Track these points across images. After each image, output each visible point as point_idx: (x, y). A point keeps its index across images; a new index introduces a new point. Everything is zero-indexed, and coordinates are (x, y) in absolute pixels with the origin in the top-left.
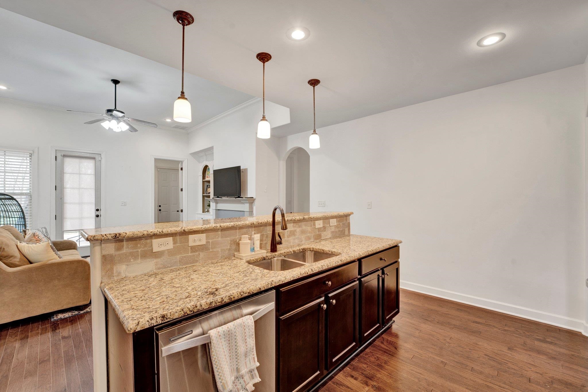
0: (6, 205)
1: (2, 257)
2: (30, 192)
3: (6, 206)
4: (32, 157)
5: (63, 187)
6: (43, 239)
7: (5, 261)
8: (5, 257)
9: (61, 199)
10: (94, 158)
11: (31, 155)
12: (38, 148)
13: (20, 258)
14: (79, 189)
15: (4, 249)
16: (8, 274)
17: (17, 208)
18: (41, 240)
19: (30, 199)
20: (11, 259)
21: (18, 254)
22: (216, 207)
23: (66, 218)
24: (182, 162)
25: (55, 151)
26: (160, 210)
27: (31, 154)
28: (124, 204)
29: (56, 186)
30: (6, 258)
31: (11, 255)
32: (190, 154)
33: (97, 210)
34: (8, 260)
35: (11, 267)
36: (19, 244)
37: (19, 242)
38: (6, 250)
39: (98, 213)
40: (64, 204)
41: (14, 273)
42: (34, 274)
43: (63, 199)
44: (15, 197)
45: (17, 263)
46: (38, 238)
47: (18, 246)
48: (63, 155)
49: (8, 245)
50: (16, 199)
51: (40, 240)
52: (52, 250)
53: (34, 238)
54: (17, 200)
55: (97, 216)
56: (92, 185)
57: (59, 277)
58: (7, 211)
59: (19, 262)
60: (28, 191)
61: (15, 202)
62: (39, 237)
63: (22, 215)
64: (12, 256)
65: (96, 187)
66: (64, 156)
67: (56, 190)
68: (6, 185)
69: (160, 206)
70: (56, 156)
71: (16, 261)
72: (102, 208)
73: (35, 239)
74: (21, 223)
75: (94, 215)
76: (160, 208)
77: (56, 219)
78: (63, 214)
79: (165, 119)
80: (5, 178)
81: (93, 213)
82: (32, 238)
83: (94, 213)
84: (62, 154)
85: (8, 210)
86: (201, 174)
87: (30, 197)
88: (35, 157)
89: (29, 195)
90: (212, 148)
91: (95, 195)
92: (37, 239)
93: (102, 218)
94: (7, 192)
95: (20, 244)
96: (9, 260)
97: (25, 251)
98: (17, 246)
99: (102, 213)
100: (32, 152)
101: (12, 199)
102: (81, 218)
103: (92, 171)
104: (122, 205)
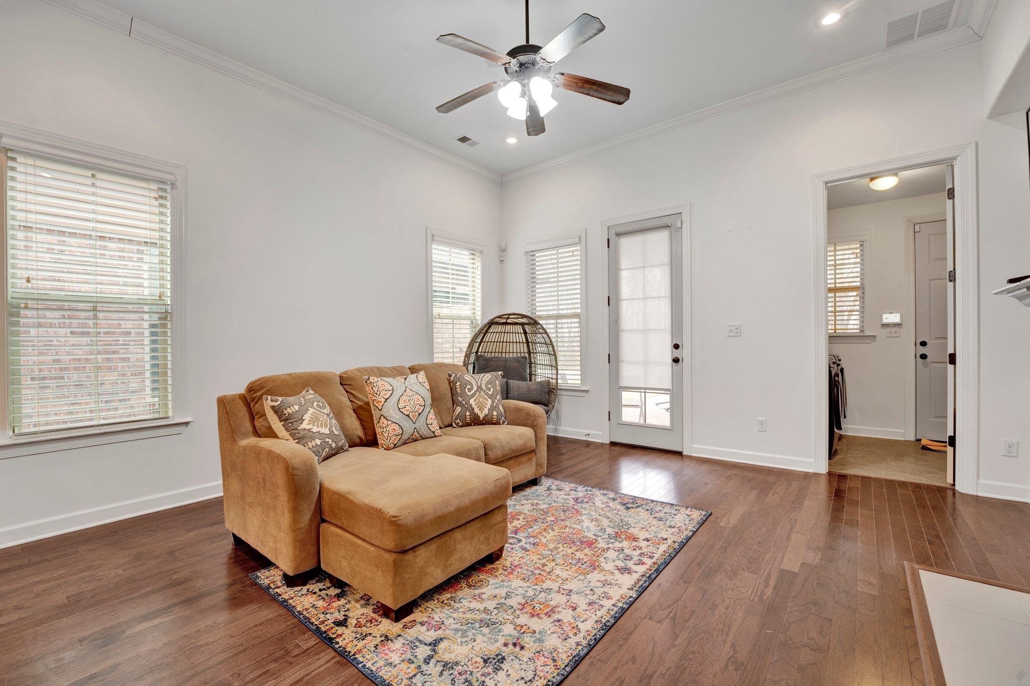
5: (620, 298)
9: (616, 322)
10: (666, 226)
14: (645, 299)
23: (622, 362)
24: (950, 165)
25: (607, 229)
26: (924, 357)
27: (580, 244)
28: (736, 332)
29: (609, 297)
32: (989, 118)
33: (676, 347)
39: (677, 354)
40: (621, 333)
43: (620, 323)
48: (619, 234)
55: (676, 361)
56: (666, 290)
65: (674, 291)
67: (609, 305)
69: (924, 344)
70: (608, 239)
72: (686, 342)
75: (669, 359)
76: (922, 350)
78: (620, 355)
81: (668, 354)
83: (670, 353)
84: (618, 231)
88: (582, 247)
91: (670, 311)
93: (686, 364)
99: (684, 354)
102: (646, 363)
103: (665, 258)
104: (730, 334)
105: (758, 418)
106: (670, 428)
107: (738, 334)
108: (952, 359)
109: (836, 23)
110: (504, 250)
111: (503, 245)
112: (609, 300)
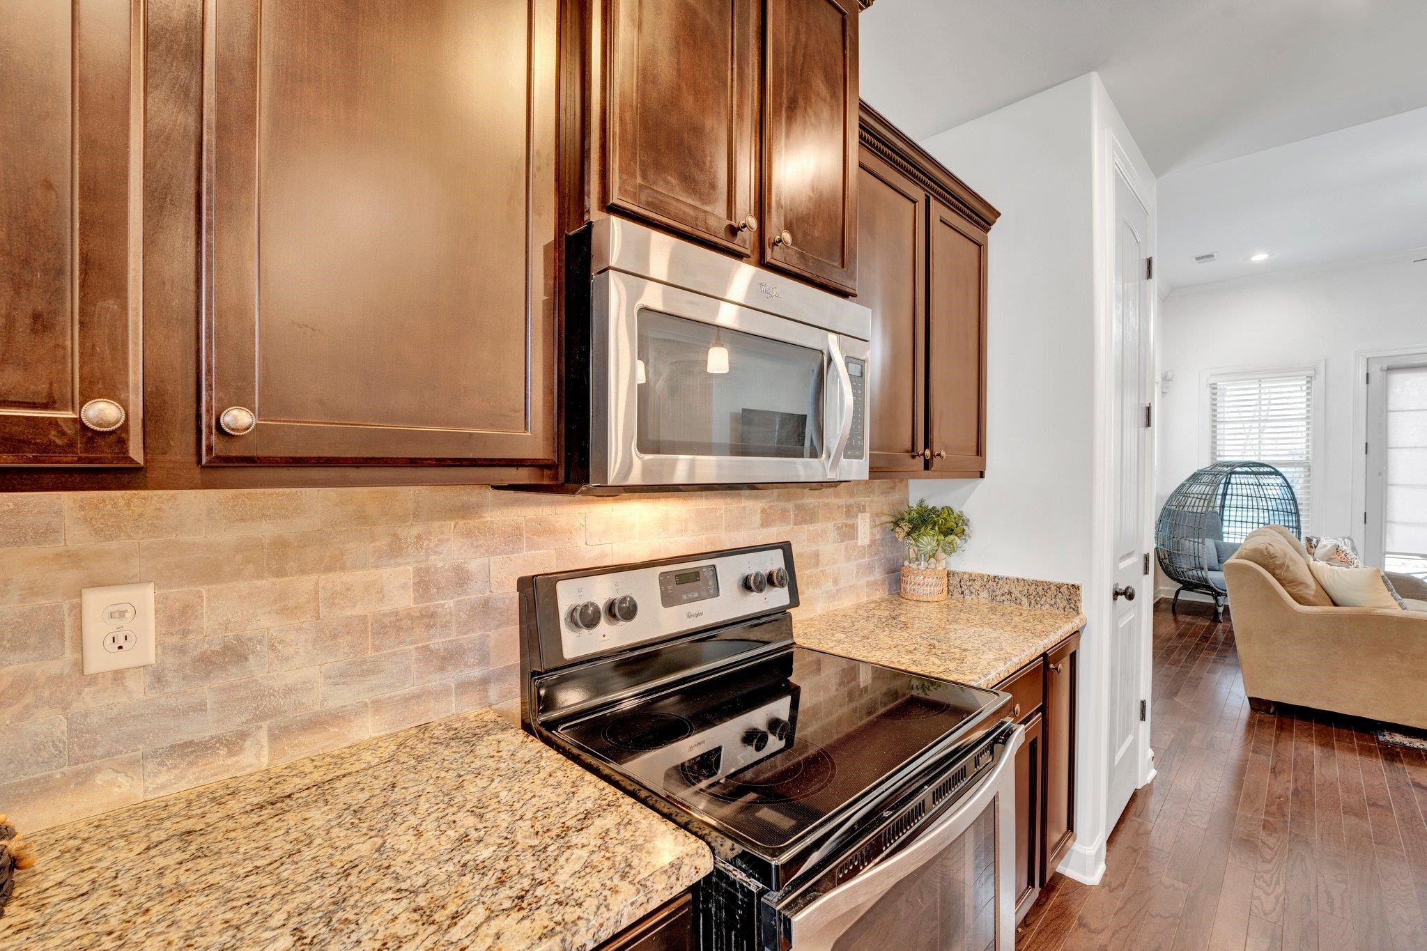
1: (1286, 582)
2: (1308, 458)
3: (1264, 487)
4: (1313, 382)
5: (1387, 445)
6: (1356, 561)
7: (1289, 589)
8: (1291, 582)
9: (1380, 475)
11: (1309, 379)
12: (1327, 362)
15: (1288, 566)
16: (1297, 614)
17: (1284, 494)
18: (1351, 562)
19: (1308, 473)
20: (1300, 587)
21: (1310, 580)
23: (1391, 522)
27: (1311, 377)
29: (1367, 444)
30: (1293, 585)
31: (1300, 580)
34: (1296, 589)
35: (1300, 603)
36: (1312, 562)
37: (1312, 559)
38: (1291, 568)
41: (1307, 615)
43: (1384, 474)
44: (1280, 470)
45: (1311, 598)
47: (1311, 567)
49: (1294, 561)
50: (1284, 474)
52: (1384, 587)
53: (1337, 556)
54: (1286, 475)
57: (1401, 651)
59: (1314, 596)
60: (1304, 458)
61: (1280, 481)
63: (1293, 507)
64: (1302, 583)
66: (1390, 369)
67: (1367, 454)
70: (1368, 374)
71: (1309, 594)
73: (1339, 559)
74: (1293, 524)
77: (1366, 522)
78: (1385, 514)
84: (1385, 367)
85: (1267, 496)
87: (1308, 470)
88: (1319, 383)
89: (1307, 466)
94: (1263, 460)
95: (1315, 563)
96: (1298, 589)
97: (1321, 575)
98: (1309, 566)
100: (1312, 373)
101: (1277, 473)
110: (1170, 380)
111: (1170, 374)
112: (1367, 447)
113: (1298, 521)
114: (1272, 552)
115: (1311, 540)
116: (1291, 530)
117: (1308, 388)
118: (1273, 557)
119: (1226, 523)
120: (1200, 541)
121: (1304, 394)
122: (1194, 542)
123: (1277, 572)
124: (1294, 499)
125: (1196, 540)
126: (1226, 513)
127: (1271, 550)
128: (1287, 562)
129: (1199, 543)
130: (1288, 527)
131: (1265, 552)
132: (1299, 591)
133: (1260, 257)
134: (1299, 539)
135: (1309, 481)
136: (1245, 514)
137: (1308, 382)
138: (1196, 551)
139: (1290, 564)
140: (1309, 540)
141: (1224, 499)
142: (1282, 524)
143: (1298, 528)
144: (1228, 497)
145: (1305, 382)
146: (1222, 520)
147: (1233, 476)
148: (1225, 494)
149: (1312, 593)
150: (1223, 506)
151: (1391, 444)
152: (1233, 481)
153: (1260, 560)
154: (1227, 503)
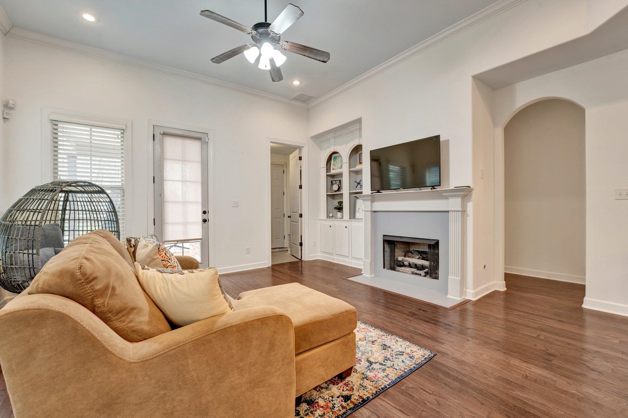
0: (94, 201)
1: (110, 315)
2: (122, 184)
3: (94, 203)
4: (125, 134)
5: (163, 179)
7: (118, 324)
8: (118, 313)
9: (160, 195)
10: (200, 139)
11: (122, 131)
12: (132, 122)
13: (150, 312)
14: (183, 181)
15: (114, 289)
16: (130, 367)
17: (109, 208)
18: (170, 259)
19: (122, 194)
20: (131, 317)
21: (142, 300)
22: (372, 207)
23: (167, 223)
24: (300, 148)
25: (153, 126)
27: (124, 130)
29: (154, 177)
30: (120, 315)
31: (131, 305)
32: (310, 137)
33: (204, 212)
34: (124, 321)
35: (131, 340)
36: (141, 272)
38: (118, 291)
39: (205, 217)
40: (165, 203)
41: (144, 363)
42: (190, 361)
43: (163, 196)
45: (146, 329)
46: (165, 254)
47: (141, 278)
48: (162, 133)
51: (169, 261)
52: (220, 290)
53: (159, 256)
55: (205, 221)
56: (199, 178)
58: (95, 211)
59: (150, 323)
60: (120, 184)
61: (106, 198)
62: (167, 254)
63: (114, 218)
64: (133, 309)
65: (203, 179)
66: (165, 134)
67: (154, 183)
68: (92, 174)
70: (154, 135)
71: (142, 322)
72: (211, 210)
73: (160, 258)
74: (113, 230)
75: (200, 220)
77: (154, 225)
78: (164, 219)
79: (292, 82)
80: (91, 167)
81: (199, 217)
82: (155, 254)
83: (201, 217)
85: (97, 210)
86: (324, 165)
87: (122, 192)
88: (128, 134)
89: (121, 189)
90: (359, 121)
91: (201, 191)
92: (165, 258)
93: (211, 224)
95: (143, 273)
96: (128, 320)
97: (156, 291)
98: (137, 277)
99: (210, 216)
100: (124, 127)
101: (104, 193)
102: (185, 224)
103: (198, 158)
104: (234, 206)
105: (246, 247)
106: (201, 262)
107: (237, 206)
108: (301, 216)
109: (296, 85)
110: (12, 108)
111: (11, 102)
112: (154, 179)
113: (118, 227)
114: (89, 272)
115: (130, 241)
116: (114, 233)
117: (122, 137)
118: (90, 279)
119: (66, 233)
120: (35, 251)
121: (120, 141)
122: (28, 254)
123: (98, 302)
124: (115, 211)
125: (30, 251)
126: (66, 225)
127: (88, 267)
128: (113, 281)
129: (33, 254)
130: (112, 231)
131: (78, 274)
132: (131, 321)
133: (89, 17)
134: (119, 239)
135: (123, 200)
136: (81, 224)
137: (122, 133)
138: (31, 262)
139: (117, 284)
140: (129, 241)
141: (64, 214)
142: (108, 229)
143: (118, 232)
144: (67, 212)
145: (120, 133)
146: (63, 231)
147: (70, 194)
148: (64, 210)
149: (146, 318)
150: (63, 220)
151: (165, 178)
152: (70, 198)
153: (70, 289)
154: (67, 217)
